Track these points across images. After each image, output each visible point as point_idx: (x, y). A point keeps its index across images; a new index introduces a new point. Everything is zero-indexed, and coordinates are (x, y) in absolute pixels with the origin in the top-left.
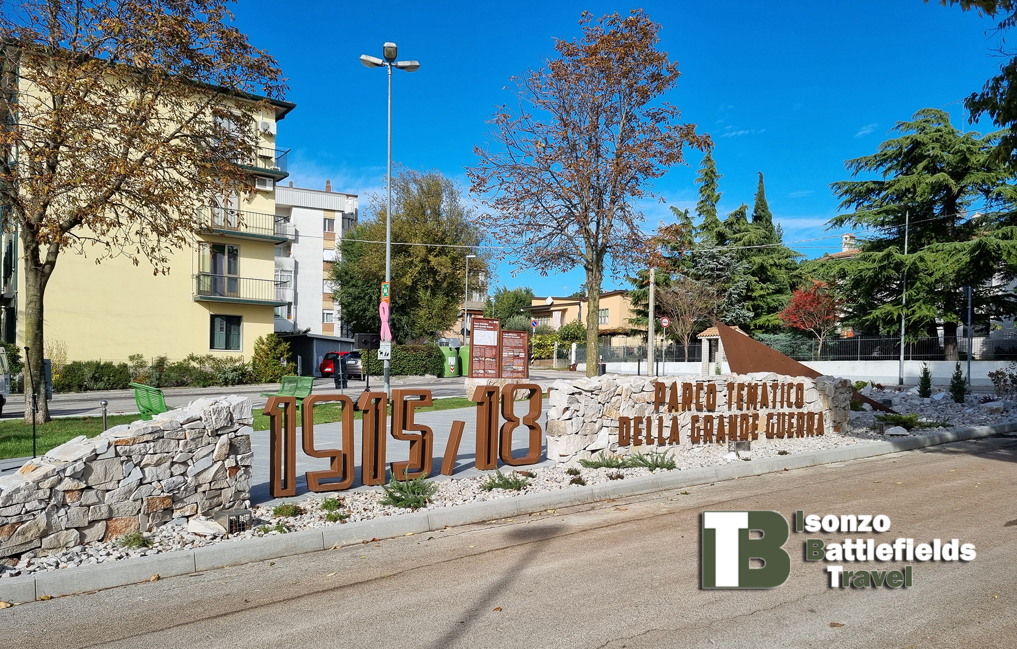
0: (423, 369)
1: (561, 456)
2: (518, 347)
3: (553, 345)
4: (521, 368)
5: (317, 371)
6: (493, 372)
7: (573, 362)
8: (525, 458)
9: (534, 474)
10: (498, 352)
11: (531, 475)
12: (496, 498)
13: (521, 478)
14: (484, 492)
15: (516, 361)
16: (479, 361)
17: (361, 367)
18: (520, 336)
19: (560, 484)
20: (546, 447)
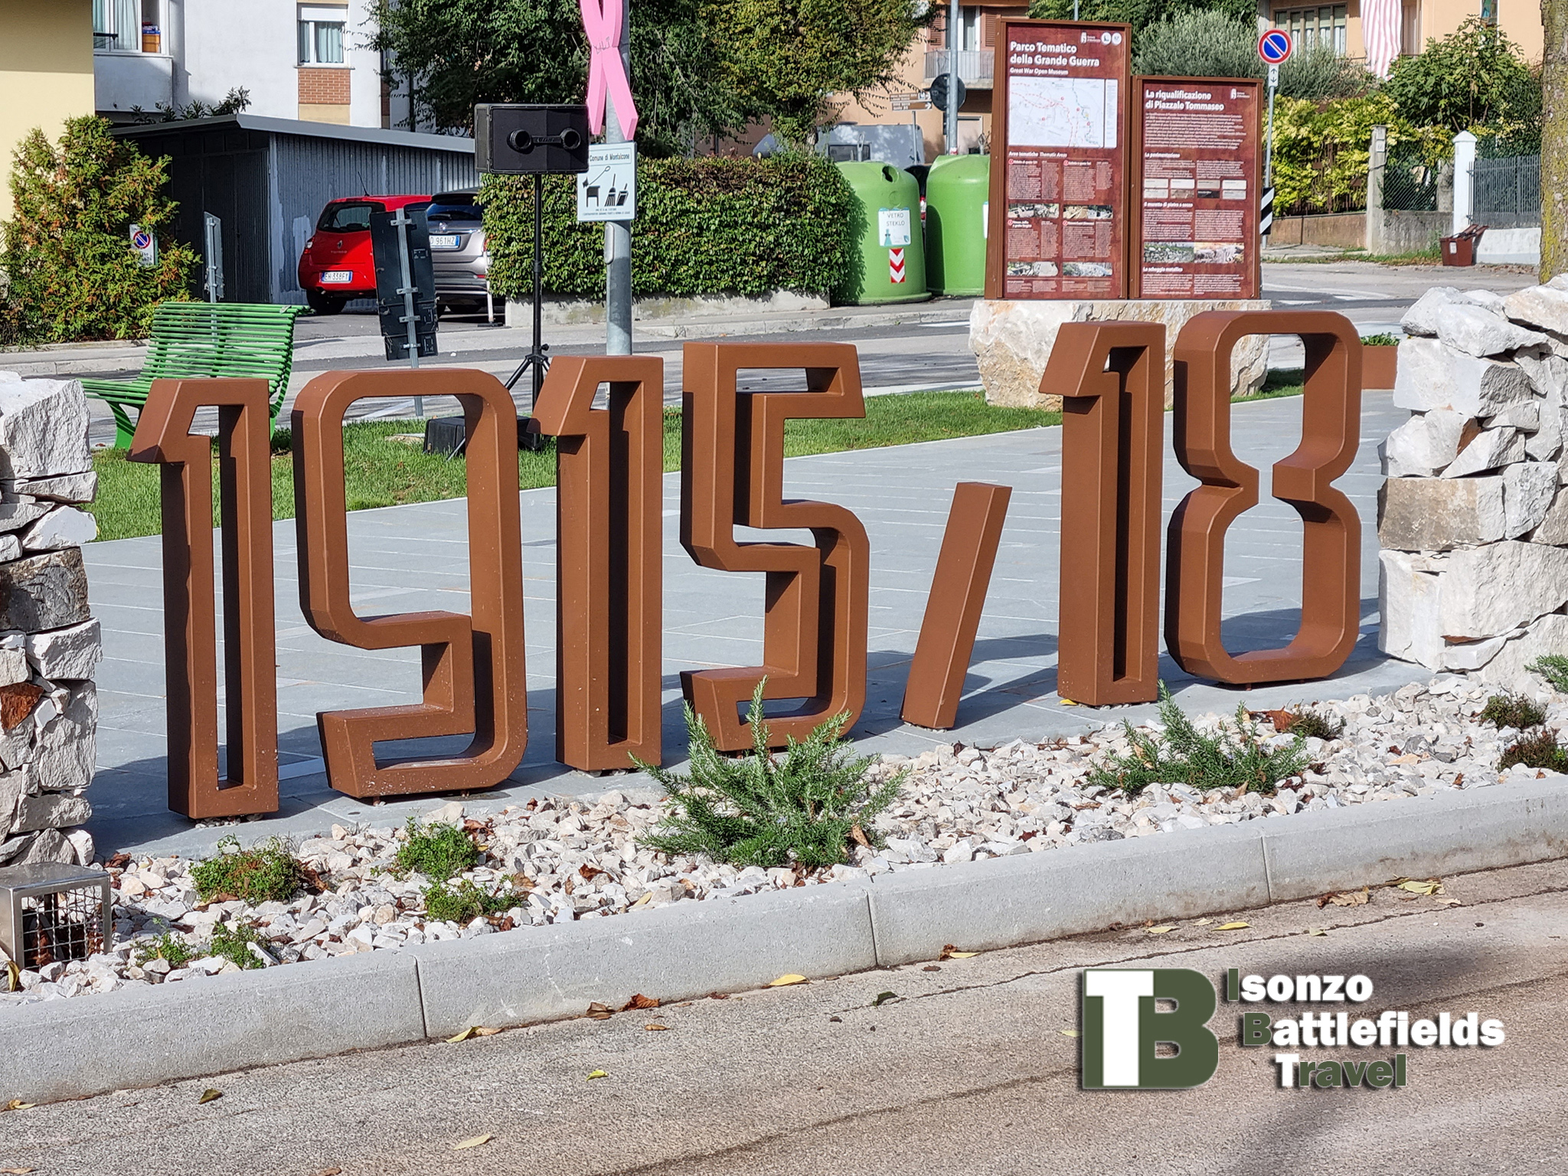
0: (764, 268)
1: (1451, 641)
2: (1216, 155)
3: (1365, 146)
4: (1229, 253)
5: (285, 286)
6: (1100, 270)
7: (1460, 224)
8: (1285, 653)
9: (1333, 723)
10: (1121, 178)
11: (1318, 729)
12: (1167, 827)
13: (1271, 739)
14: (1107, 802)
15: (1206, 218)
16: (1036, 221)
17: (483, 263)
18: (1224, 98)
19: (1458, 767)
20: (1377, 604)
